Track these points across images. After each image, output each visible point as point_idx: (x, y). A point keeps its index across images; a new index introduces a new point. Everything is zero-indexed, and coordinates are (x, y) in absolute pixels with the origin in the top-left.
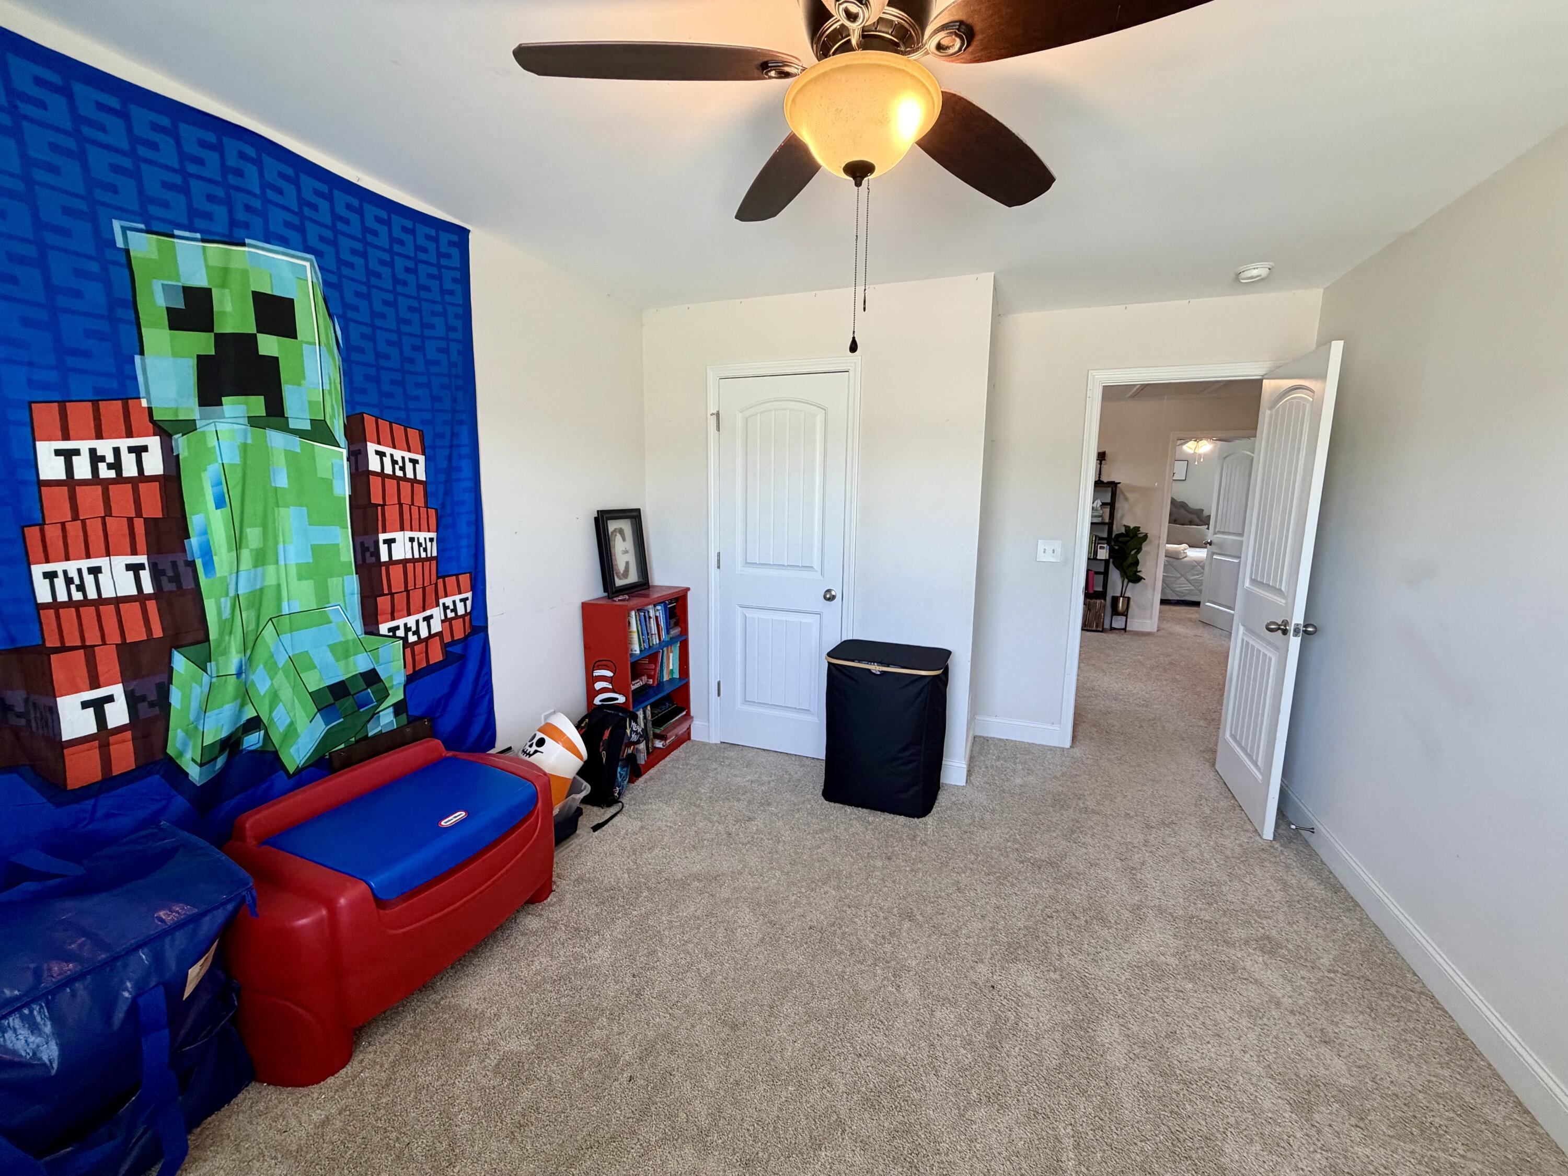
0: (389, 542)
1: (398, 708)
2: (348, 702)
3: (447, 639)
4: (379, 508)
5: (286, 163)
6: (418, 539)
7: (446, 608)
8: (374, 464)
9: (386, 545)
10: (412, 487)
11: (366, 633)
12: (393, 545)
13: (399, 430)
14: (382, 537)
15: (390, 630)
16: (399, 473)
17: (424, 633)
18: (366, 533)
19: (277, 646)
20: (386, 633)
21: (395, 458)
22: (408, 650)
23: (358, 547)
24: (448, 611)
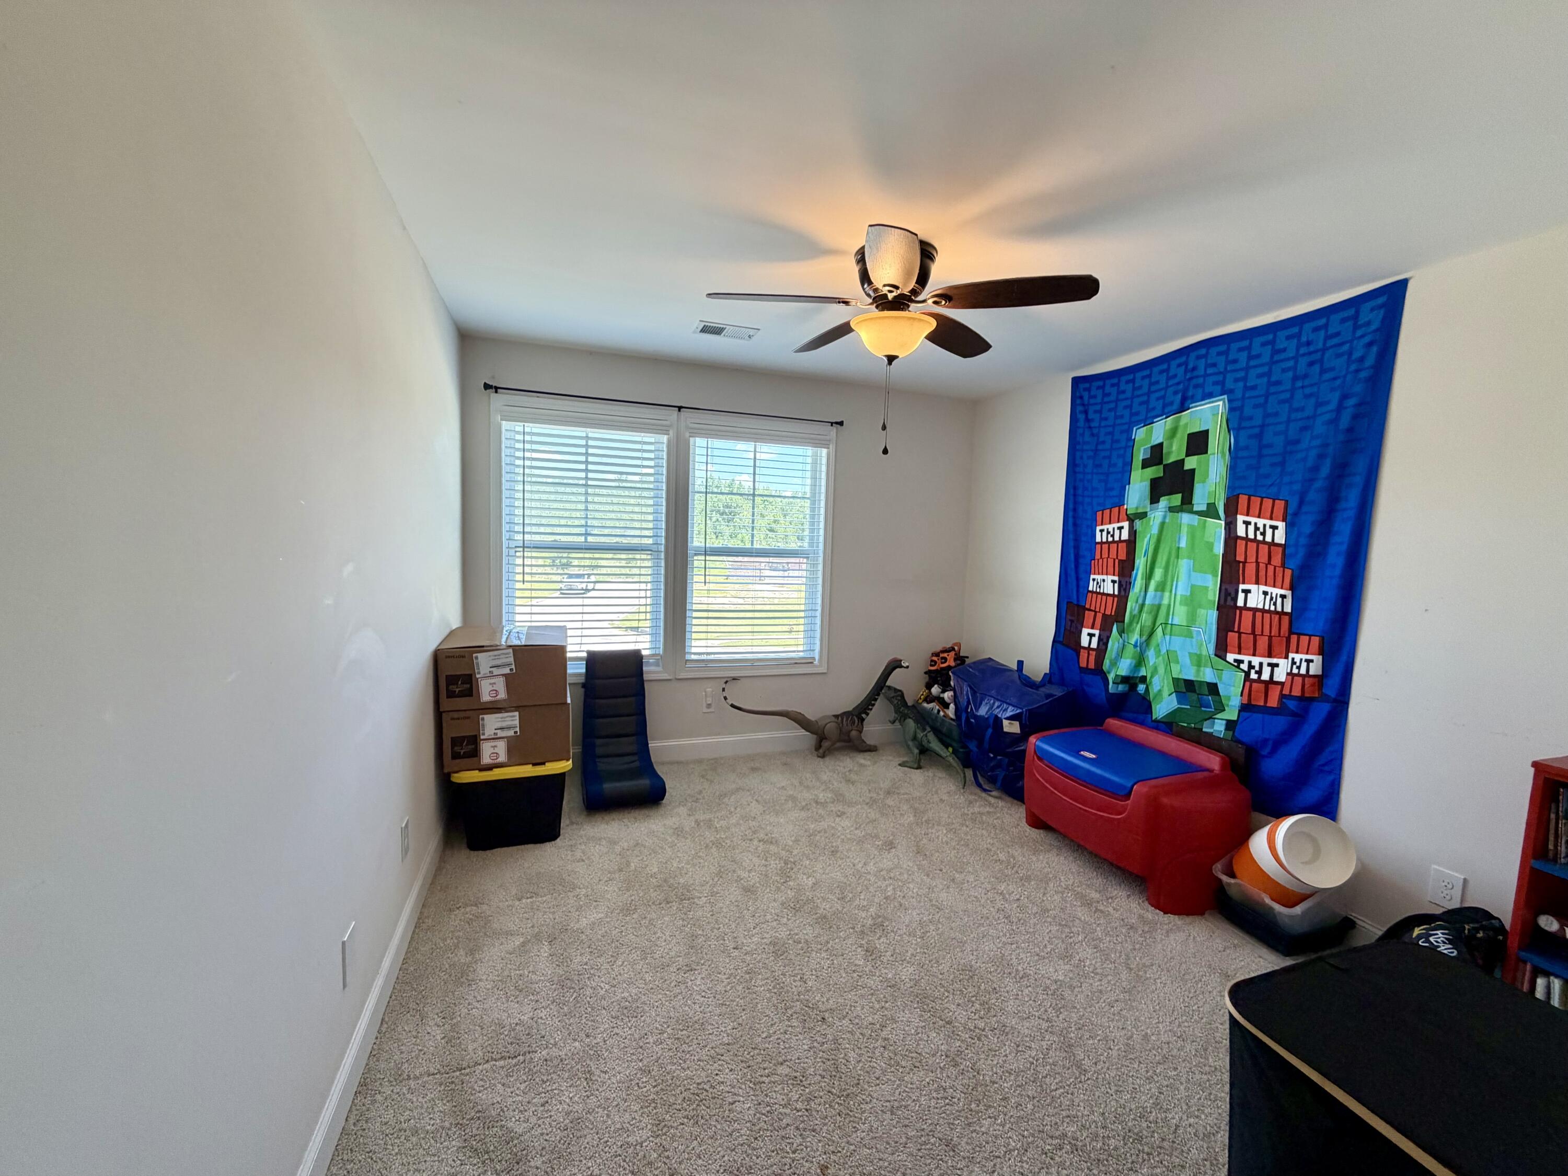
0: (1247, 592)
1: (1230, 725)
2: (1194, 697)
3: (1286, 691)
4: (1241, 564)
5: (1217, 345)
6: (1272, 593)
7: (1293, 663)
8: (1241, 531)
9: (1243, 594)
10: (1269, 548)
11: (1216, 655)
12: (1249, 594)
13: (1268, 503)
14: (1242, 587)
15: (1235, 661)
16: (1260, 538)
17: (1265, 676)
18: (1231, 583)
19: (1162, 642)
20: (1232, 661)
21: (1258, 526)
22: (1248, 684)
23: (1223, 591)
24: (1295, 667)
